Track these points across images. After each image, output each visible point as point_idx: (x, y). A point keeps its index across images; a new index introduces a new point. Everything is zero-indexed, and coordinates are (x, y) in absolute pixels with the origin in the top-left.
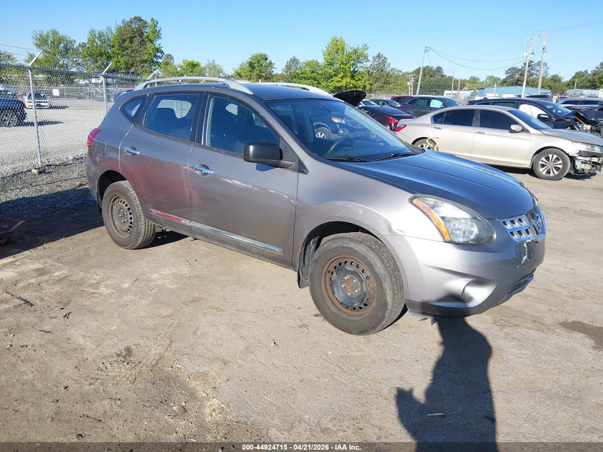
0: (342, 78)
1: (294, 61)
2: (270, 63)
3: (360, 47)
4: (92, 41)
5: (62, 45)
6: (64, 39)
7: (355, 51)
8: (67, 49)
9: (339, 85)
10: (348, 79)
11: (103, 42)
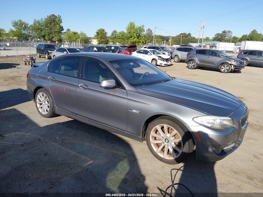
0: (134, 38)
1: (115, 32)
2: (106, 32)
3: (141, 26)
4: (35, 24)
5: (24, 26)
6: (24, 23)
7: (139, 28)
8: (25, 27)
9: (132, 41)
10: (136, 39)
11: (39, 24)
